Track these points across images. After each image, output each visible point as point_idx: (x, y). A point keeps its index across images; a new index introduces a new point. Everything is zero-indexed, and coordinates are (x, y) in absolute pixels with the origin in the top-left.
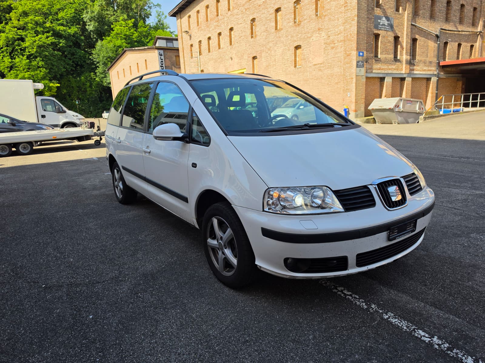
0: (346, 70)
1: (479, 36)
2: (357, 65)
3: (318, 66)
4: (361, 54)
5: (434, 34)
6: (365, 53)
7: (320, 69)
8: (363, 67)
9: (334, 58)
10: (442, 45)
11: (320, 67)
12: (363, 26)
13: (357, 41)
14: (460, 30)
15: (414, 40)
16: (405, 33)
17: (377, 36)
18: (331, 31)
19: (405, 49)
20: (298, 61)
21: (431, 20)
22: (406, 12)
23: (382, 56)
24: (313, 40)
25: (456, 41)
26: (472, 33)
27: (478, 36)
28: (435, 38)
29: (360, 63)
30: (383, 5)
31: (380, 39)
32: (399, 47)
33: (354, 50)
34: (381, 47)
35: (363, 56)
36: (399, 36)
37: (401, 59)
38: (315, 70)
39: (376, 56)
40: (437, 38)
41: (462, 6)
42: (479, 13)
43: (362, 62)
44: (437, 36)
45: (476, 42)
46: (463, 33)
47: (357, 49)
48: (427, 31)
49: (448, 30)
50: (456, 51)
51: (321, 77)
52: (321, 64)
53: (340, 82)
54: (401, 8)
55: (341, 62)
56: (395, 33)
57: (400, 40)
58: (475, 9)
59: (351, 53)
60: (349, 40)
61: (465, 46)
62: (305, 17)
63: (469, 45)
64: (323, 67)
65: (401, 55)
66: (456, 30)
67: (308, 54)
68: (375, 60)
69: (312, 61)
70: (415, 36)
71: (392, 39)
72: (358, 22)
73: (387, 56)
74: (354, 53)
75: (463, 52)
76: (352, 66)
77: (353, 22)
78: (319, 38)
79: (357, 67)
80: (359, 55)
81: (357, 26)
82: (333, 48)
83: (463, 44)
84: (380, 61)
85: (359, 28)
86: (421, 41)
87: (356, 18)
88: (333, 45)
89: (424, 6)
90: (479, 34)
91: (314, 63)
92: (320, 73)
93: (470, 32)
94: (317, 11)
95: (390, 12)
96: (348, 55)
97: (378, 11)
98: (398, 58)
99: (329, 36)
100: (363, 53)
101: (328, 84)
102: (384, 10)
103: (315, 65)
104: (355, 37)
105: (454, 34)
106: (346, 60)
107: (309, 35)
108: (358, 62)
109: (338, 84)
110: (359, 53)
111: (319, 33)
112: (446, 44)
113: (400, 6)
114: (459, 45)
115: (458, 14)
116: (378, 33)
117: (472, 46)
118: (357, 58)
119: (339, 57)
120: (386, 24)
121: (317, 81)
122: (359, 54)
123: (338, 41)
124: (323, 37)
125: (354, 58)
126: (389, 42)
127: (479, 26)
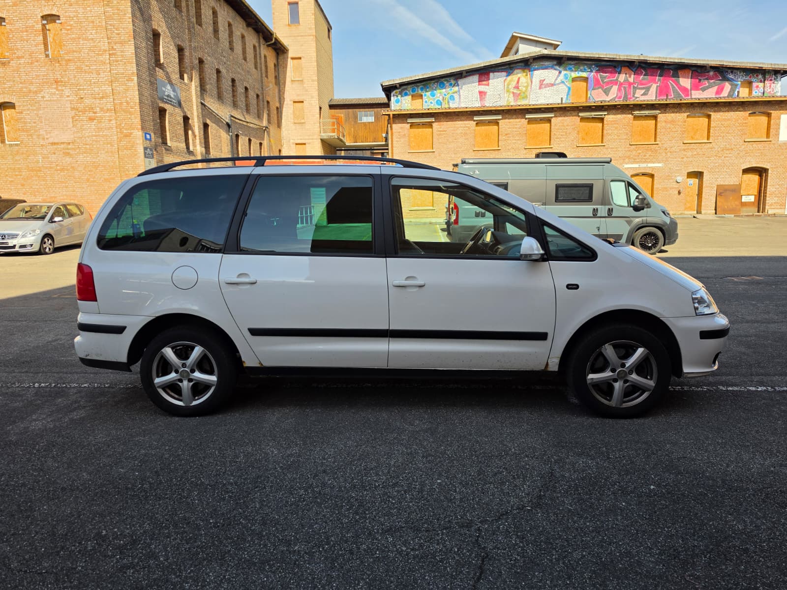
0: (125, 159)
1: (266, 132)
2: (145, 153)
3: (62, 146)
4: (148, 137)
5: (225, 121)
6: (153, 135)
7: (69, 153)
8: (153, 157)
9: (95, 136)
10: (234, 138)
11: (68, 149)
12: (146, 93)
13: (141, 115)
14: (249, 121)
15: (206, 126)
16: (195, 114)
17: (162, 112)
18: (84, 89)
19: (198, 137)
20: (8, 132)
21: (219, 100)
22: (193, 83)
23: (172, 143)
24: (43, 97)
25: (246, 135)
26: (258, 127)
27: (264, 132)
28: (226, 127)
29: (148, 151)
30: (165, 65)
31: (167, 117)
32: (190, 132)
33: (137, 129)
34: (169, 129)
35: (150, 140)
36: (189, 116)
37: (195, 151)
38: (55, 154)
39: (164, 142)
40: (228, 128)
41: (246, 89)
42: (261, 102)
43: (151, 150)
44: (228, 125)
45: (263, 140)
46: (251, 125)
47: (142, 128)
48: (218, 115)
49: (238, 119)
50: (248, 147)
51: (73, 167)
52: (69, 143)
53: (113, 179)
54: (186, 76)
55: (112, 146)
56: (184, 112)
57: (190, 122)
58: (258, 96)
59: (131, 134)
60: (125, 111)
61: (255, 142)
62: (20, 53)
63: (258, 142)
64: (74, 149)
65: (194, 146)
66: (244, 120)
67: (35, 123)
68: (165, 148)
69: (46, 137)
70: (206, 121)
71: (181, 120)
72: (139, 85)
73: (179, 144)
74: (139, 134)
75: (253, 150)
76: (136, 155)
77: (130, 84)
78: (58, 96)
79: (145, 157)
80: (146, 138)
81: (139, 92)
82: (91, 119)
83: (253, 140)
84: (171, 151)
85: (141, 94)
86: (213, 128)
87: (135, 78)
88: (91, 114)
89: (210, 79)
90: (265, 129)
91: (51, 140)
92: (68, 160)
93: (257, 125)
94: (46, 49)
95: (175, 77)
96: (126, 136)
97: (160, 73)
98: (191, 148)
99: (82, 98)
100: (150, 135)
101: (88, 180)
102: (167, 73)
103: (53, 144)
104: (137, 108)
105: (243, 125)
106: (122, 143)
107: (33, 88)
108: (145, 149)
109: (109, 182)
110: (146, 134)
111: (57, 89)
112: (237, 136)
113: (184, 72)
114: (250, 140)
115: (243, 99)
116: (163, 108)
117: (261, 144)
118: (143, 142)
119: (106, 135)
120: (172, 96)
121: (62, 174)
122: (146, 136)
123: (102, 109)
124: (68, 96)
125: (138, 142)
126: (179, 123)
127: (264, 119)
